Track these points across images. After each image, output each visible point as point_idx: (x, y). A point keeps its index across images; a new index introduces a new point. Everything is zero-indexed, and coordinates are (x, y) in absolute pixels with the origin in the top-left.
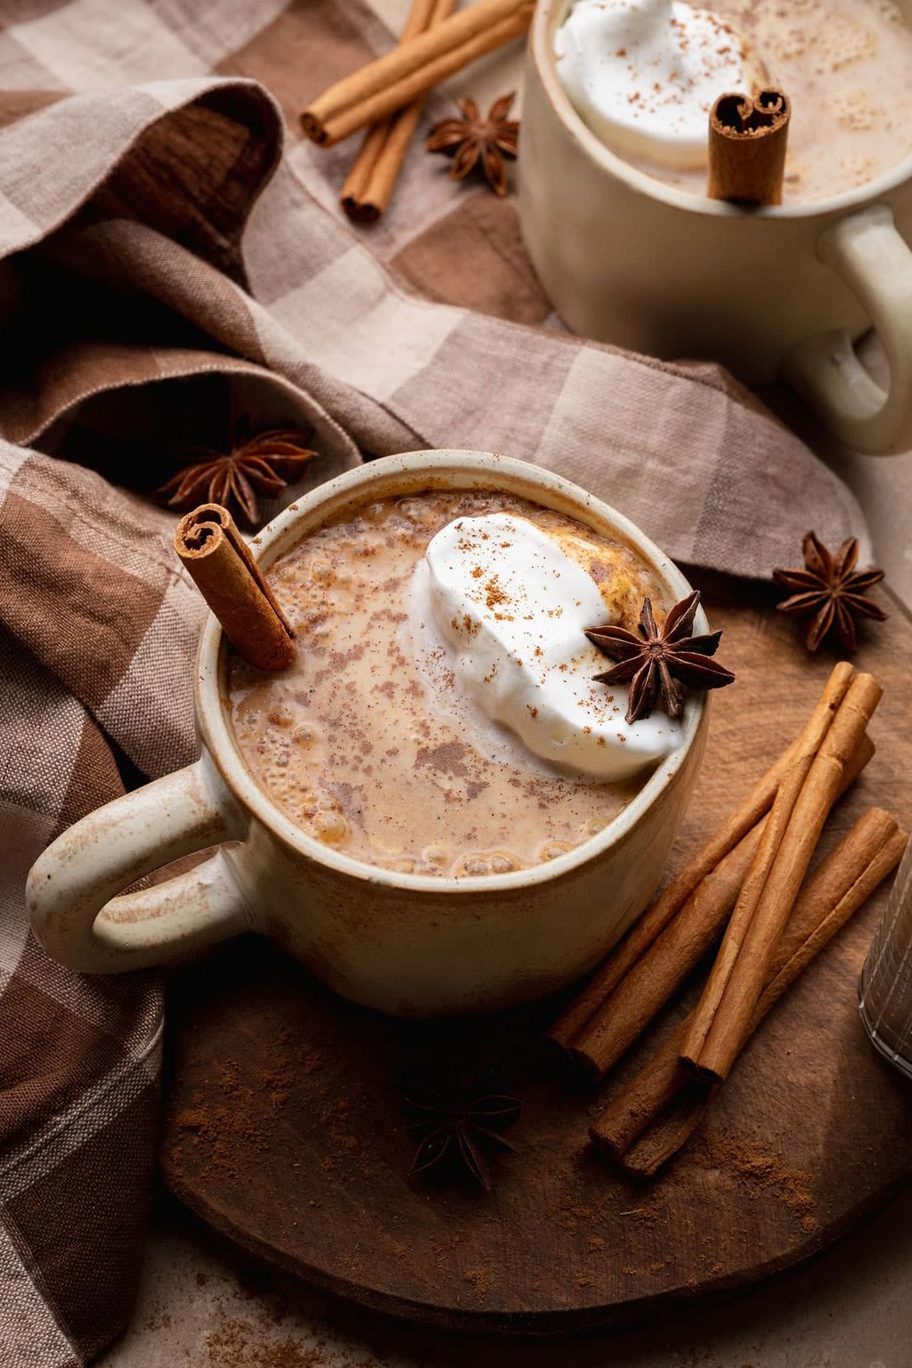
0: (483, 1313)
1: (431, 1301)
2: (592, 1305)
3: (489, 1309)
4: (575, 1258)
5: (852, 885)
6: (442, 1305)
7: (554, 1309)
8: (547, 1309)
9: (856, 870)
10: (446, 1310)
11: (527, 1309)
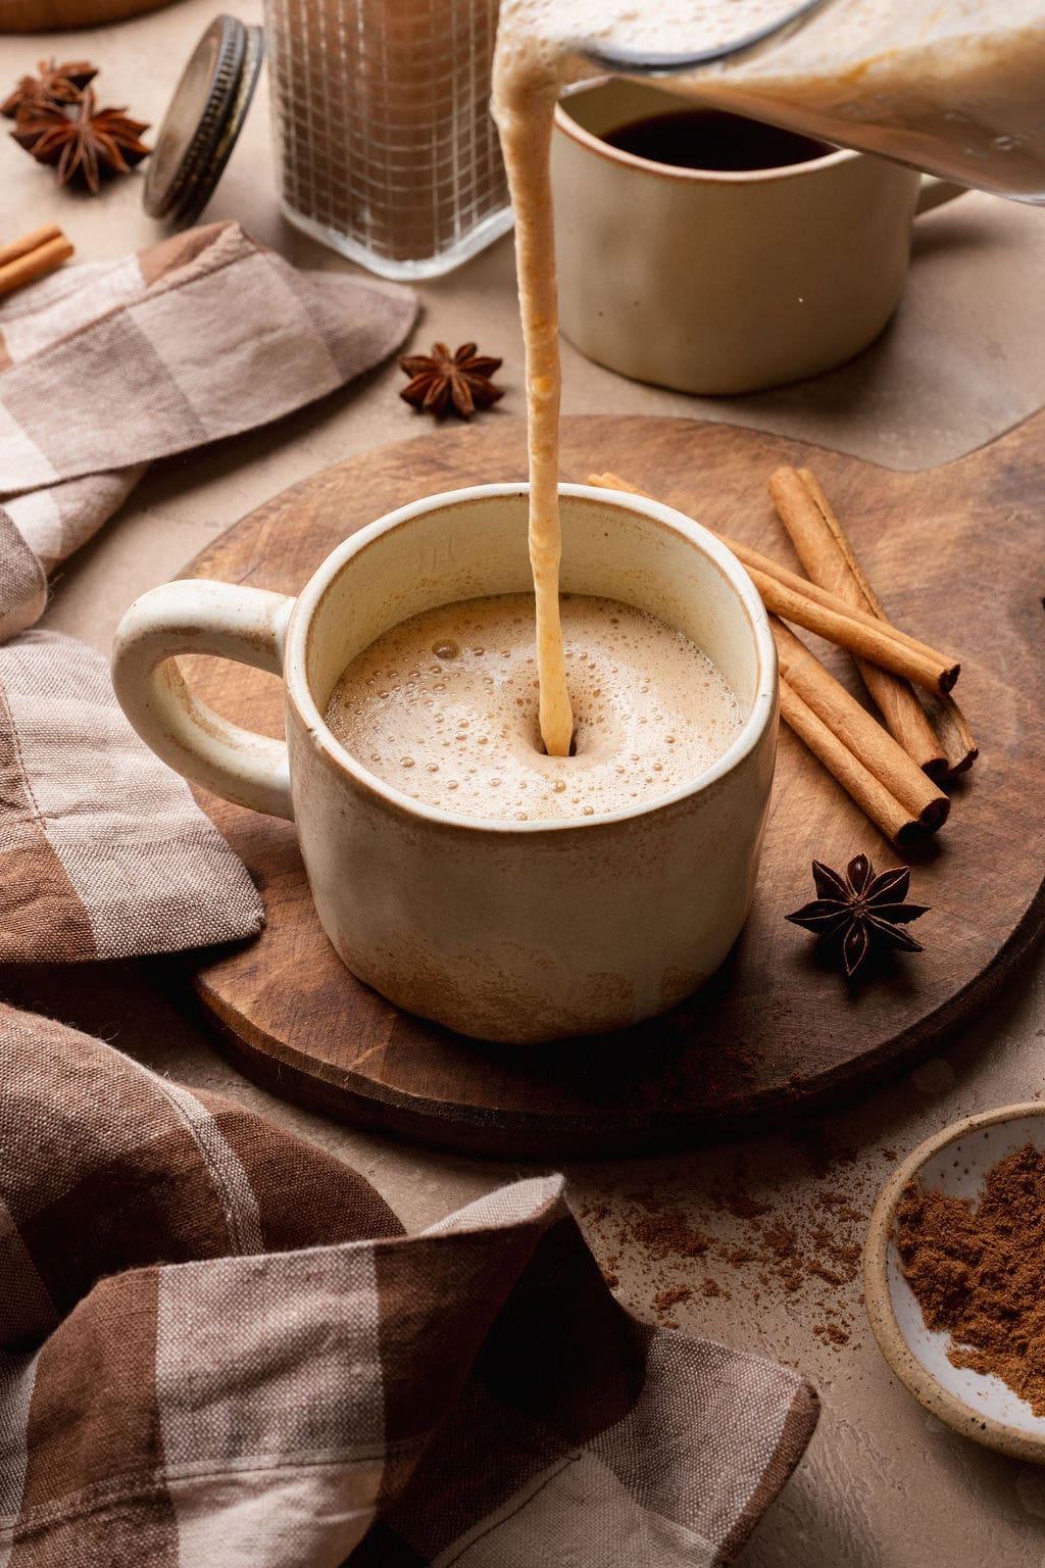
0: (997, 956)
1: (964, 984)
2: (1038, 886)
3: (996, 951)
4: (992, 875)
5: (824, 518)
6: (972, 978)
7: (1025, 911)
8: (1023, 915)
9: (815, 510)
10: (977, 979)
11: (1014, 927)
